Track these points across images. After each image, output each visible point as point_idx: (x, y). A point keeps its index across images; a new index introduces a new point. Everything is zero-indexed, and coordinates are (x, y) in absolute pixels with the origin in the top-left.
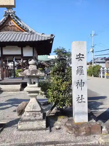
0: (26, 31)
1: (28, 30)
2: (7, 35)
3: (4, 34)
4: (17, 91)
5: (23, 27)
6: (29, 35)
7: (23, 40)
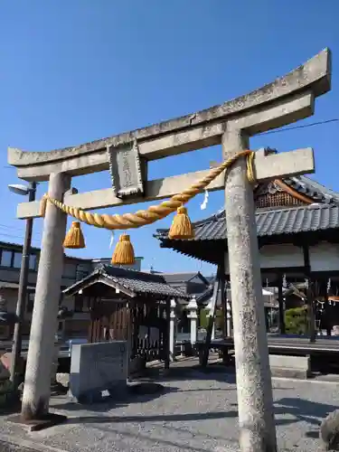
0: (316, 201)
1: (323, 198)
2: (272, 216)
3: (265, 216)
4: (297, 375)
5: (308, 190)
6: (327, 211)
7: (311, 226)
